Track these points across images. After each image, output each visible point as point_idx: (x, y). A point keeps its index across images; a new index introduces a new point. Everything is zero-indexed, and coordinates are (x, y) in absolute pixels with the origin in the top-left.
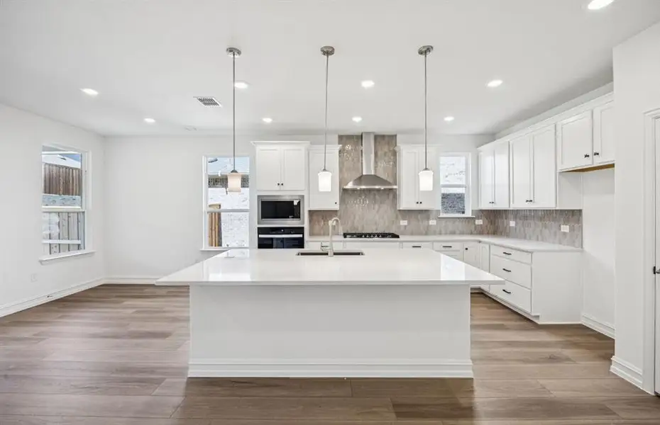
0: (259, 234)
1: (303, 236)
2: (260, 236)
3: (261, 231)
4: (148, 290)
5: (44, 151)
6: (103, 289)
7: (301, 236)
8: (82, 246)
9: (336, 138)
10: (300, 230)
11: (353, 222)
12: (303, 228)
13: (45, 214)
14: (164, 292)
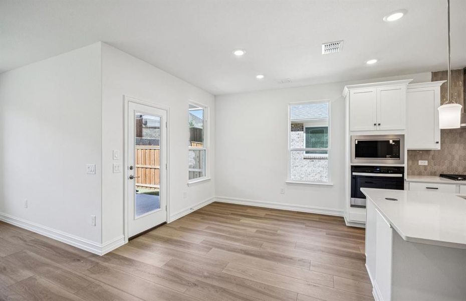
0: (352, 172)
1: (403, 175)
2: (354, 174)
3: (354, 168)
4: (249, 210)
5: (190, 108)
6: (215, 206)
7: (401, 175)
8: (203, 173)
9: (429, 76)
10: (400, 170)
11: (451, 163)
12: (404, 167)
13: (191, 152)
14: (262, 214)
